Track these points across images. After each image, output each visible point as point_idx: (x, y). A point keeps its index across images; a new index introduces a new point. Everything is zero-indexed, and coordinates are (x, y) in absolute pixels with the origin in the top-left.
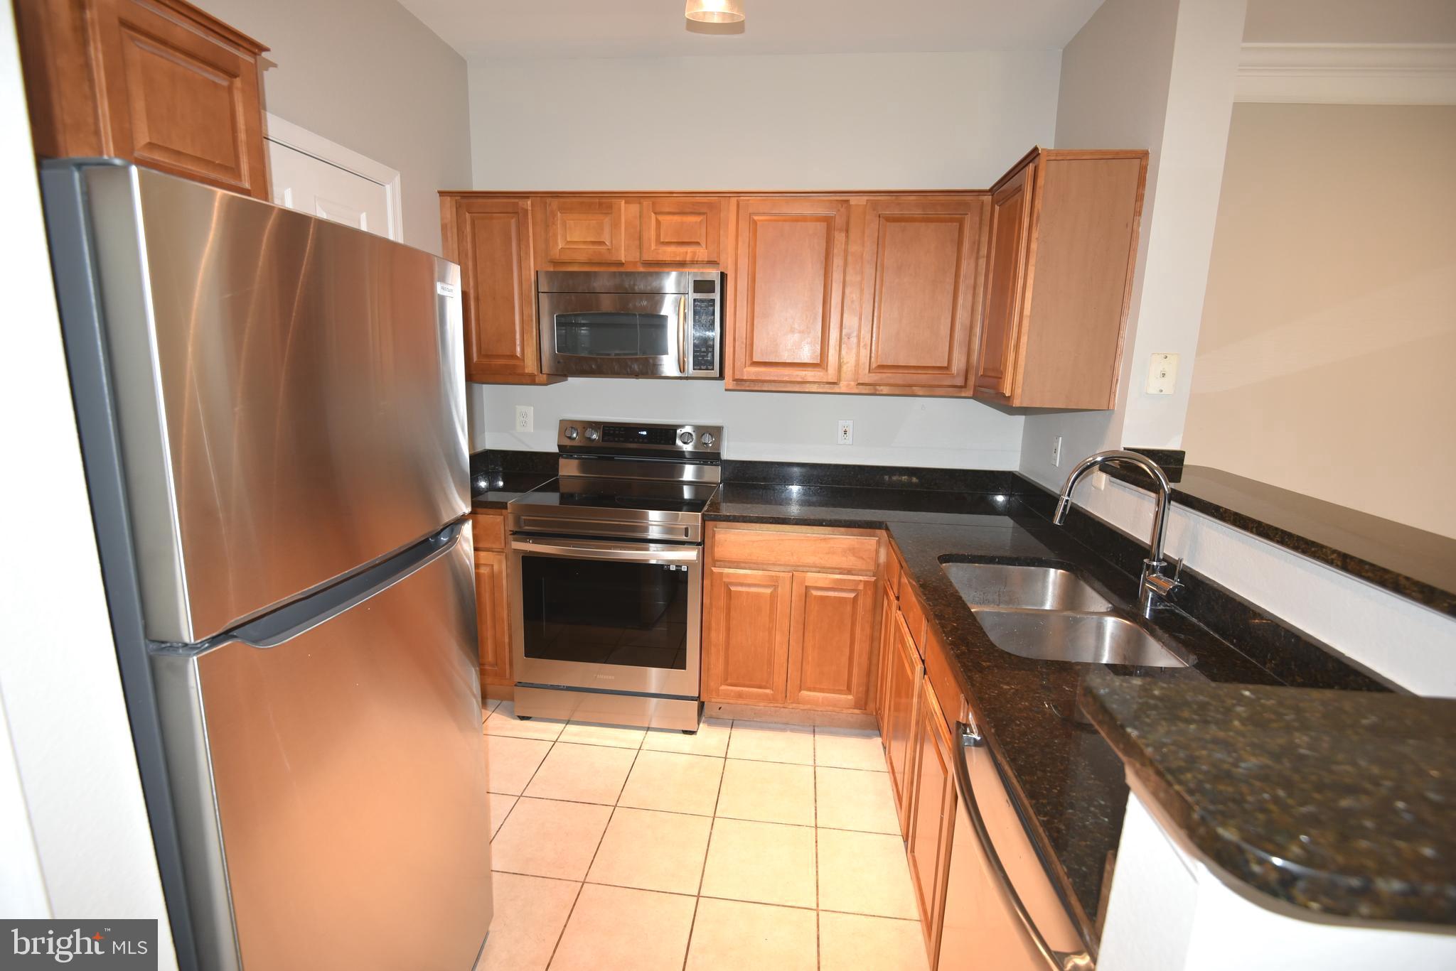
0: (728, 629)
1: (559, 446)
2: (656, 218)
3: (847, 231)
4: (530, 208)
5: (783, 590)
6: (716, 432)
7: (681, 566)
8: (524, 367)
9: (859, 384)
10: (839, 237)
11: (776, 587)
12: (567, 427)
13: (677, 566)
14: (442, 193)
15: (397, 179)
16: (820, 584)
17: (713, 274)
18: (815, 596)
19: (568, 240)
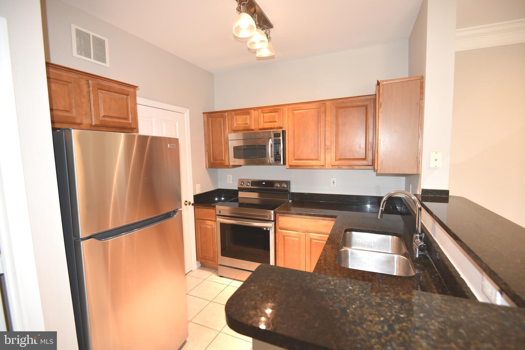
0: (284, 252)
1: (238, 188)
2: (263, 115)
3: (325, 113)
4: (227, 115)
5: (303, 239)
6: (288, 183)
7: (267, 229)
8: (225, 163)
9: (332, 166)
10: (323, 116)
11: (300, 238)
13: (266, 228)
14: (204, 113)
15: (188, 111)
16: (315, 238)
17: (280, 131)
18: (314, 242)
19: (237, 123)
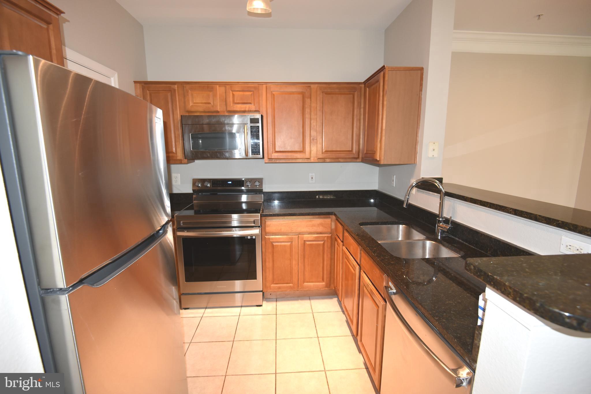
0: (273, 261)
1: (193, 190)
2: (232, 93)
3: (311, 98)
4: (176, 88)
5: (295, 243)
6: (260, 180)
7: (253, 237)
8: (177, 157)
9: (318, 158)
10: (308, 101)
11: (292, 242)
12: (195, 181)
13: (251, 237)
14: (135, 82)
15: (116, 75)
16: (310, 239)
17: (258, 116)
18: (308, 244)
19: (194, 102)
